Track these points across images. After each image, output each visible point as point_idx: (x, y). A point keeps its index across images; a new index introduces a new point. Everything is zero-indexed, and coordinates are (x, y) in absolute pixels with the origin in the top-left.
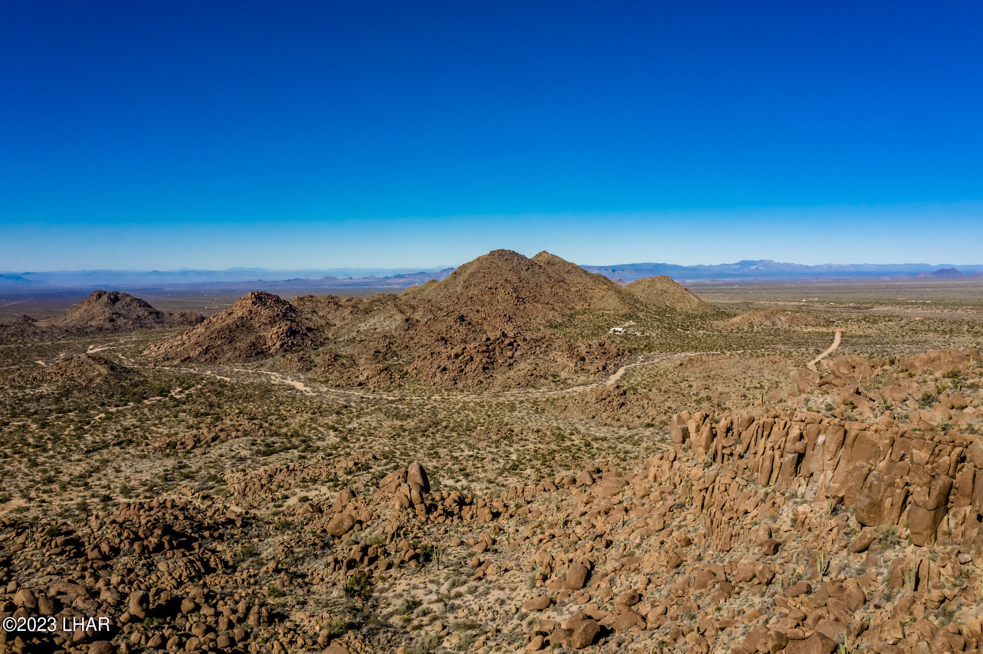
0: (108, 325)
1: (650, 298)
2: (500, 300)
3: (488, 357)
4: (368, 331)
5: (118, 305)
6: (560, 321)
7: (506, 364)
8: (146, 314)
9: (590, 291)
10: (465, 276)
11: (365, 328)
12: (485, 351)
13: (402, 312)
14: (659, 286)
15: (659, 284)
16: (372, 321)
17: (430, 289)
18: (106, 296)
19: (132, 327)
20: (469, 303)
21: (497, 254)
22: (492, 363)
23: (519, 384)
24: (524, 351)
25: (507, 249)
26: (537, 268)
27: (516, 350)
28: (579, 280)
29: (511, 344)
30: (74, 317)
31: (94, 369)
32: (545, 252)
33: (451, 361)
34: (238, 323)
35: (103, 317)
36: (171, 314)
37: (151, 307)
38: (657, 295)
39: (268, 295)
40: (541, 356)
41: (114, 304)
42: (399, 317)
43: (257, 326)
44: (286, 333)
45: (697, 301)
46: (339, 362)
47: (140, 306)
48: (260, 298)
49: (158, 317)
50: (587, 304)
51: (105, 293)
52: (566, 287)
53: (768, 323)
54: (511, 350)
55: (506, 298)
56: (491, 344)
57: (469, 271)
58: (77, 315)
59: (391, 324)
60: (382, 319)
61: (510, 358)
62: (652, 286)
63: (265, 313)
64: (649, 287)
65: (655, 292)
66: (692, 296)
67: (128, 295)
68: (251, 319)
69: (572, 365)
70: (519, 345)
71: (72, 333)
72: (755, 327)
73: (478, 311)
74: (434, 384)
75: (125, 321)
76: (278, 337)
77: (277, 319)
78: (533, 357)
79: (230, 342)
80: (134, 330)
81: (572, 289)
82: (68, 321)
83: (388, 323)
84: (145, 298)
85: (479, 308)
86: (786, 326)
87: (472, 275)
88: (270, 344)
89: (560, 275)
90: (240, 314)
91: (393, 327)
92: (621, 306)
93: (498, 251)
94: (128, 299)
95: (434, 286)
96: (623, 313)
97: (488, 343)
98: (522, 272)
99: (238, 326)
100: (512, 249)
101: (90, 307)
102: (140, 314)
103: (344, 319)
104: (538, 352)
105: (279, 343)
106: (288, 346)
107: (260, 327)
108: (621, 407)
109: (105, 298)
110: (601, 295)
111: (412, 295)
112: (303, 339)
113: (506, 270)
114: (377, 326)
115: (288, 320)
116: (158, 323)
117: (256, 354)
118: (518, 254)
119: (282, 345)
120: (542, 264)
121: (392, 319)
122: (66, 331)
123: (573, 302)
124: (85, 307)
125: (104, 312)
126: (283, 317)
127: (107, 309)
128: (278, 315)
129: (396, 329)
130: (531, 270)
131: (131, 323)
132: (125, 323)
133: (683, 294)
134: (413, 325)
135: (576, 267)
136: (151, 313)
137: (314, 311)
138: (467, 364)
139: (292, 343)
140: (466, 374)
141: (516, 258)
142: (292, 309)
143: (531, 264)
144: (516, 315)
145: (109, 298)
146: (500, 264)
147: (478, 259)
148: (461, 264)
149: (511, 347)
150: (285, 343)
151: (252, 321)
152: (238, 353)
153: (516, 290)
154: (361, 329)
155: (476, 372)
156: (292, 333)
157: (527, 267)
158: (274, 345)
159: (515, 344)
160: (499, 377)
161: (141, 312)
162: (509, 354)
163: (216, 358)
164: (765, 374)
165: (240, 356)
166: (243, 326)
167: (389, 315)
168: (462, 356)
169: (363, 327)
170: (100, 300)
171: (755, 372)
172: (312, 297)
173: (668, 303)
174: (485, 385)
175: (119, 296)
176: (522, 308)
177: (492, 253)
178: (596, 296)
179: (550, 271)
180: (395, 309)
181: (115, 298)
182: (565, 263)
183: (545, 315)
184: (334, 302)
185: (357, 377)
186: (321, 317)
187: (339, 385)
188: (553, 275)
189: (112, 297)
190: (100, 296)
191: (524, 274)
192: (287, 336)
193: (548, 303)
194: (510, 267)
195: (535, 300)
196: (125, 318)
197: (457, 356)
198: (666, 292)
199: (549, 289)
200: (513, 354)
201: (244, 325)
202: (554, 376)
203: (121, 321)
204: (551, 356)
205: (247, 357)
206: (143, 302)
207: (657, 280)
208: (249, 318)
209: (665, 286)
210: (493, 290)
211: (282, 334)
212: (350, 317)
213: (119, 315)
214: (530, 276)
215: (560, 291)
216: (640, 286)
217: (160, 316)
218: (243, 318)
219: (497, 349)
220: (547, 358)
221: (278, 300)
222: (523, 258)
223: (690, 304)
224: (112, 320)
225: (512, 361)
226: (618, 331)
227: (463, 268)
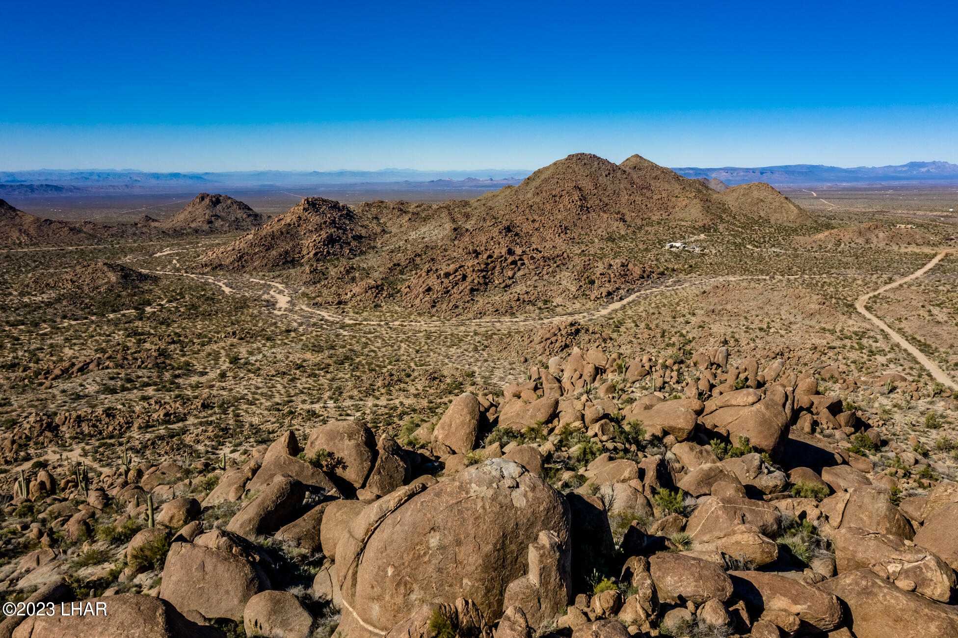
0: (206, 227)
1: (743, 207)
2: (562, 209)
3: (484, 277)
4: (415, 240)
5: (219, 207)
6: (623, 233)
7: (502, 286)
8: (245, 216)
9: (674, 199)
10: (537, 183)
11: (414, 237)
12: (482, 271)
13: (454, 221)
14: (755, 194)
15: (755, 192)
16: (423, 229)
17: (503, 195)
18: (208, 198)
19: (227, 229)
20: (527, 211)
21: (575, 159)
22: (486, 284)
23: (497, 310)
24: (527, 271)
25: (587, 152)
26: (619, 174)
27: (519, 269)
28: (667, 186)
29: (514, 263)
30: (180, 219)
31: (106, 276)
32: (637, 156)
33: (439, 281)
34: (284, 230)
35: (202, 219)
36: (270, 217)
37: (249, 209)
38: (752, 204)
39: (323, 201)
40: (546, 277)
41: (215, 206)
42: (448, 226)
43: (302, 233)
44: (324, 241)
45: (796, 211)
46: (351, 275)
47: (240, 208)
48: (313, 205)
49: (255, 220)
50: (667, 214)
51: (208, 195)
52: (649, 194)
53: (861, 241)
54: (513, 269)
55: (569, 206)
56: (492, 262)
57: (543, 177)
58: (182, 216)
59: (439, 234)
60: (432, 228)
61: (510, 278)
62: (748, 194)
63: (315, 219)
64: (743, 195)
65: (749, 200)
66: (791, 206)
67: (229, 198)
68: (299, 226)
69: (573, 289)
70: (523, 264)
71: (169, 235)
72: (843, 245)
73: (533, 221)
74: (412, 306)
75: (222, 223)
76: (315, 245)
77: (323, 226)
78: (536, 278)
79: (266, 250)
80: (229, 232)
81: (655, 197)
82: (174, 222)
83: (436, 231)
84: (245, 201)
85: (536, 217)
86: (882, 245)
87: (546, 180)
88: (305, 252)
89: (645, 181)
90: (288, 221)
91: (440, 236)
92: (702, 217)
93: (577, 155)
94: (229, 202)
95: (508, 192)
96: (701, 224)
97: (490, 260)
98: (600, 178)
99: (282, 233)
100: (593, 153)
101: (194, 209)
102: (239, 216)
103: (401, 226)
104: (544, 272)
105: (314, 252)
106: (321, 255)
107: (305, 234)
108: (562, 350)
109: (207, 201)
110: (684, 203)
111: (483, 202)
112: (342, 248)
113: (582, 175)
114: (427, 235)
115: (335, 227)
116: (255, 225)
117: (284, 264)
118: (599, 158)
119: (316, 254)
120: (627, 169)
121: (441, 228)
122: (163, 232)
123: (651, 212)
124: (190, 209)
125: (205, 214)
126: (331, 224)
127: (208, 211)
128: (325, 222)
129: (443, 239)
130: (611, 176)
131: (227, 225)
132: (222, 225)
133: (782, 203)
134: (462, 235)
135: (665, 171)
136: (249, 216)
137: (376, 218)
138: (457, 284)
139: (328, 252)
140: (450, 295)
141: (596, 163)
142: (350, 215)
143: (614, 168)
144: (575, 225)
145: (211, 200)
146: (576, 169)
147: (555, 164)
148: (536, 169)
149: (513, 266)
150: (320, 252)
151: (299, 229)
152: (265, 262)
153: (583, 198)
154: (410, 238)
155: (462, 294)
156: (331, 241)
157: (607, 172)
158: (308, 254)
159: (519, 263)
160: (481, 301)
161: (240, 214)
162: (510, 274)
163: (243, 267)
164: (783, 312)
165: (266, 265)
166: (288, 233)
167: (439, 223)
168: (453, 276)
169: (413, 235)
170: (203, 203)
171: (773, 308)
172: (382, 202)
173: (762, 214)
174: (460, 310)
175: (221, 198)
176: (585, 217)
177: (570, 157)
178: (679, 204)
179: (635, 176)
180: (448, 217)
181: (216, 201)
182: (655, 167)
183: (609, 225)
184: (401, 208)
185: (346, 294)
186: (379, 224)
187: (317, 304)
188: (638, 181)
189: (214, 199)
190: (203, 199)
191: (602, 180)
192: (324, 245)
193: (619, 212)
194: (587, 172)
195: (605, 207)
196: (223, 220)
197: (447, 275)
198: (762, 201)
199: (626, 197)
200: (515, 274)
201: (290, 232)
202: (546, 302)
203: (218, 223)
204: (558, 277)
205: (273, 266)
206: (244, 204)
207: (753, 188)
208: (296, 225)
209: (763, 194)
210: (555, 198)
211: (319, 242)
212: (407, 224)
213: (217, 217)
214: (608, 183)
215: (639, 199)
216: (734, 194)
217: (258, 218)
218: (290, 225)
219: (497, 268)
220: (552, 279)
221: (335, 206)
222: (605, 162)
223: (789, 215)
224: (210, 222)
225: (509, 282)
226: (675, 247)
227: (539, 172)
